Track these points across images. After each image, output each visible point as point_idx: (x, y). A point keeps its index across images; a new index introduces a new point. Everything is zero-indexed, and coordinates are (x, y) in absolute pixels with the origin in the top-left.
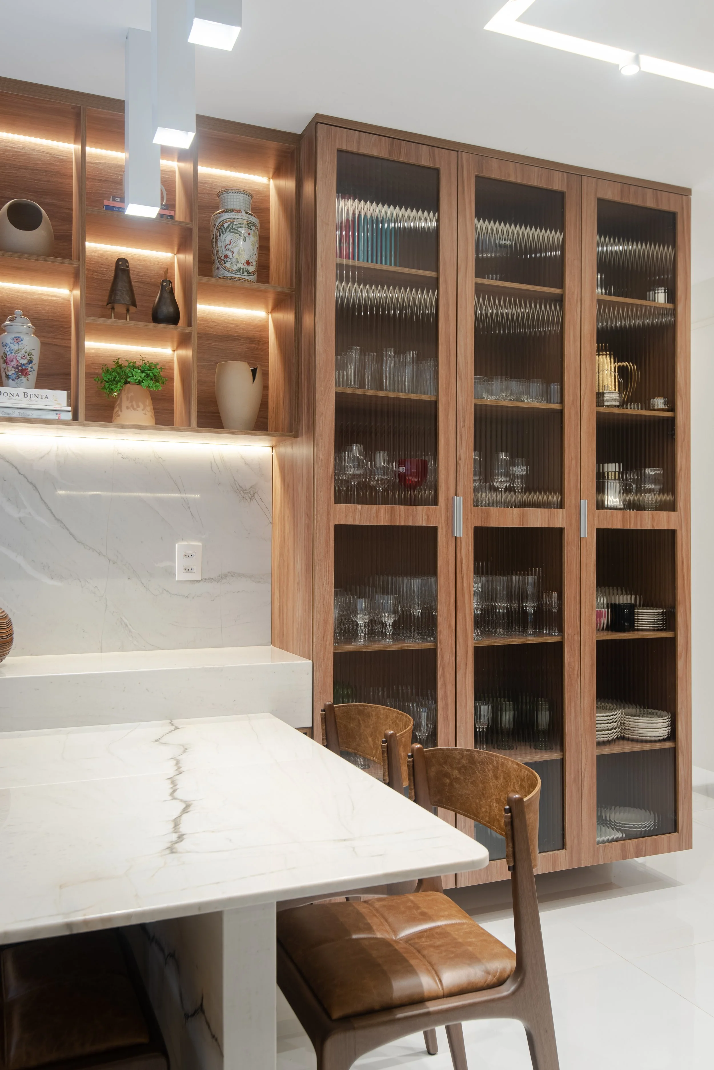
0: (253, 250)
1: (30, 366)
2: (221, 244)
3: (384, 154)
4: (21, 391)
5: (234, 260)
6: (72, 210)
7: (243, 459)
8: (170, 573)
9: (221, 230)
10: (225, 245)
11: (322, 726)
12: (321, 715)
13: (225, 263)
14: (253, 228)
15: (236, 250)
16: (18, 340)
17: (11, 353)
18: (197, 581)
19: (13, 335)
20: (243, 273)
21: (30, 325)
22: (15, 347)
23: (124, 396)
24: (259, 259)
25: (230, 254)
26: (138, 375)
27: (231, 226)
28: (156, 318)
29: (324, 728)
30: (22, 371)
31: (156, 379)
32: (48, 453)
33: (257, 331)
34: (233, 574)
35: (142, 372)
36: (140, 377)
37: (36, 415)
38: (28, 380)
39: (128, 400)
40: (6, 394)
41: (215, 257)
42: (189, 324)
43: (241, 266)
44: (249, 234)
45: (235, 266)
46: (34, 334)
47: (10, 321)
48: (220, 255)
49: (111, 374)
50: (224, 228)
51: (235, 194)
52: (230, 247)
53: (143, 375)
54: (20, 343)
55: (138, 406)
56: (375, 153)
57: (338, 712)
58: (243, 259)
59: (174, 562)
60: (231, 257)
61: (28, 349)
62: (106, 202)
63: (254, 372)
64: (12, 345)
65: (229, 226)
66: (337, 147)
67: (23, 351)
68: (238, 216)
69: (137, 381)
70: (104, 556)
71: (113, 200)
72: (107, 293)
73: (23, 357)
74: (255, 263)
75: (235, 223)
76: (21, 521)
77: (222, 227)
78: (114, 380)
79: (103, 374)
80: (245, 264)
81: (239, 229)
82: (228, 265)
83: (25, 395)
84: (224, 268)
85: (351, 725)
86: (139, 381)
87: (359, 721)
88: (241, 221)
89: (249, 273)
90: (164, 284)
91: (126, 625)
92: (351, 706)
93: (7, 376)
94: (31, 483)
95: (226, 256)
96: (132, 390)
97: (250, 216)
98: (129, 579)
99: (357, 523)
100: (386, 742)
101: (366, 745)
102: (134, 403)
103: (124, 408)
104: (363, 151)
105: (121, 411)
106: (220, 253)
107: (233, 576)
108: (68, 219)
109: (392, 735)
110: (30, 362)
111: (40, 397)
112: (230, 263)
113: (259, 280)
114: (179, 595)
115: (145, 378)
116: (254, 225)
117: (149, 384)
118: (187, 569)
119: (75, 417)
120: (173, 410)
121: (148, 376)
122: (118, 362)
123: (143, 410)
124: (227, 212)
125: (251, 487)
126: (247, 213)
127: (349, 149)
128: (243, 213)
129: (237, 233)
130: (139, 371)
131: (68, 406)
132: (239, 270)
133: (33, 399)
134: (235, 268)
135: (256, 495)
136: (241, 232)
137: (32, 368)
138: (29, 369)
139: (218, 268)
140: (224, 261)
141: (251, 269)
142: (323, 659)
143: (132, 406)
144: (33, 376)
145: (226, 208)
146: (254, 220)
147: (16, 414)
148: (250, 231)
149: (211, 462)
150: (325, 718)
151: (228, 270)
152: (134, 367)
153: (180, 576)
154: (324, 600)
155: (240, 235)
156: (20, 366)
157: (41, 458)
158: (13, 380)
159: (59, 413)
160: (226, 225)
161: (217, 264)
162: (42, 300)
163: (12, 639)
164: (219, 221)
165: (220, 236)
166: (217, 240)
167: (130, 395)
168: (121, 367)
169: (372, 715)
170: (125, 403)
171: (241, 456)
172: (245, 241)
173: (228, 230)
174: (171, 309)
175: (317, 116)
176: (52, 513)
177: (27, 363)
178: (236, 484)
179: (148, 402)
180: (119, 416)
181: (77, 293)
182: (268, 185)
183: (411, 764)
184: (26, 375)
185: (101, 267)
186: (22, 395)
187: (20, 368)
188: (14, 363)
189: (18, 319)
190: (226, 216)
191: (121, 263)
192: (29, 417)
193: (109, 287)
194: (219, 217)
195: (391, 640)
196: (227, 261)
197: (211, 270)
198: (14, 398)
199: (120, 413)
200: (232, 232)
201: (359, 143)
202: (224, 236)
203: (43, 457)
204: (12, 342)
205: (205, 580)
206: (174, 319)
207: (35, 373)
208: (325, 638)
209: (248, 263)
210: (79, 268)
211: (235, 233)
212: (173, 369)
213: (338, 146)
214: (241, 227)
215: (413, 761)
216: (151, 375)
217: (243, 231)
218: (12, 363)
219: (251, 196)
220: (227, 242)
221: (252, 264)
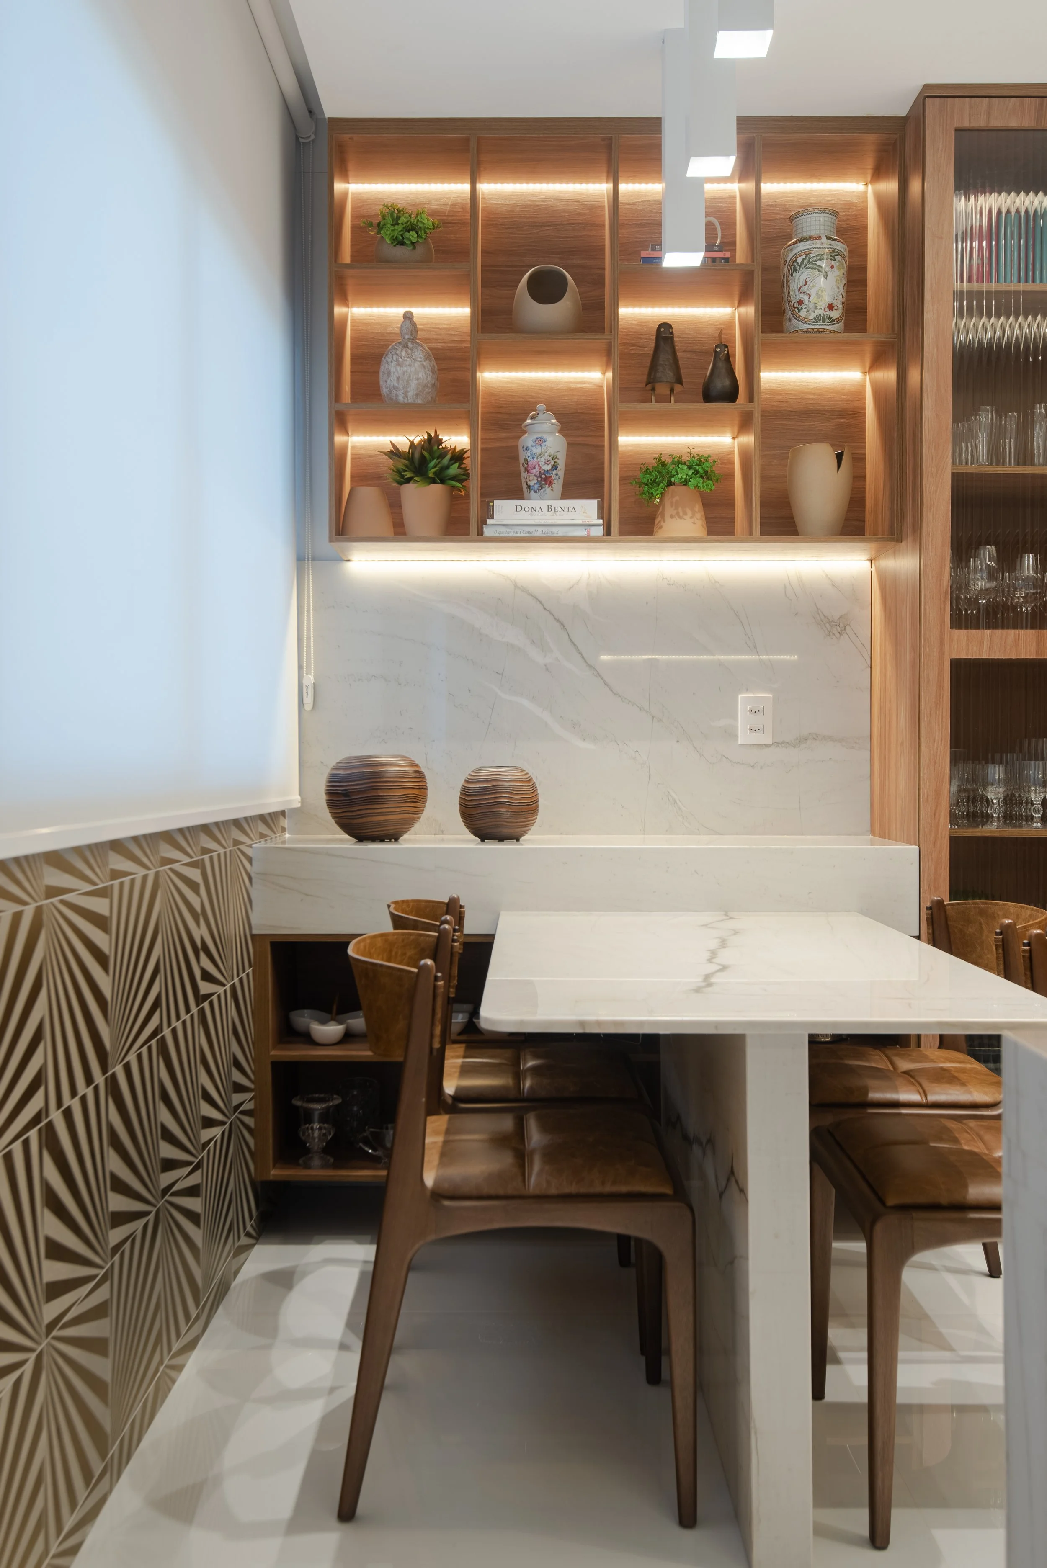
0: (838, 288)
1: (554, 472)
2: (794, 287)
3: (1027, 122)
4: (544, 504)
5: (811, 306)
6: (604, 269)
7: (829, 578)
8: (730, 734)
9: (794, 267)
10: (799, 287)
11: (928, 929)
12: (927, 914)
13: (799, 311)
14: (838, 258)
15: (813, 292)
16: (540, 441)
17: (533, 458)
18: (767, 746)
19: (535, 437)
20: (824, 321)
21: (555, 421)
22: (537, 450)
23: (667, 502)
24: (847, 300)
25: (805, 298)
26: (684, 473)
27: (806, 260)
28: (708, 396)
29: (930, 931)
30: (545, 480)
31: (707, 476)
32: (578, 583)
33: (848, 400)
34: (815, 737)
35: (690, 468)
36: (687, 475)
37: (560, 532)
38: (552, 490)
39: (672, 506)
40: (527, 509)
41: (786, 306)
42: (751, 400)
43: (821, 312)
44: (832, 267)
45: (813, 313)
46: (559, 432)
47: (531, 419)
48: (793, 302)
49: (650, 474)
50: (798, 263)
51: (814, 215)
52: (804, 289)
53: (691, 472)
54: (543, 445)
55: (685, 513)
56: (1014, 124)
57: (950, 911)
58: (823, 304)
59: (735, 718)
60: (807, 302)
61: (551, 451)
62: (644, 254)
63: (839, 457)
64: (534, 449)
65: (804, 259)
66: (955, 126)
67: (546, 454)
68: (817, 244)
69: (683, 480)
70: (647, 712)
71: (653, 250)
72: (646, 371)
73: (547, 462)
74: (840, 306)
75: (812, 255)
76: (547, 669)
77: (795, 264)
78: (654, 481)
79: (641, 475)
80: (827, 309)
81: (818, 263)
82: (803, 313)
83: (549, 508)
84: (798, 319)
85: (970, 930)
86: (686, 479)
87: (980, 924)
88: (821, 252)
89: (832, 321)
90: (718, 350)
91: (675, 802)
92: (969, 903)
93: (529, 487)
94: (558, 621)
95: (801, 302)
96: (677, 493)
97: (833, 242)
98: (678, 741)
99: (985, 656)
100: (1001, 933)
101: (989, 956)
102: (680, 510)
103: (667, 517)
104: (995, 124)
105: (664, 521)
106: (792, 298)
107: (816, 739)
108: (600, 282)
109: (1009, 925)
110: (555, 467)
111: (566, 509)
112: (806, 310)
113: (848, 328)
114: (743, 764)
115: (693, 475)
116: (838, 253)
117: (698, 482)
118: (753, 730)
119: (608, 532)
120: (733, 518)
121: (697, 472)
122: (660, 459)
123: (691, 518)
124: (801, 241)
125: (841, 617)
126: (829, 238)
127: (974, 125)
128: (824, 239)
129: (815, 269)
130: (685, 467)
131: (598, 518)
132: (818, 318)
133: (558, 513)
134: (812, 316)
135: (848, 628)
136: (821, 267)
137: (556, 475)
138: (554, 476)
139: (790, 320)
140: (798, 308)
141: (835, 314)
142: (934, 844)
143: (678, 514)
144: (558, 485)
145: (801, 235)
146: (839, 246)
147: (539, 532)
148: (833, 263)
149: (785, 585)
150: (932, 918)
151: (803, 321)
152: (679, 462)
153: (743, 738)
154: (935, 763)
155: (819, 271)
156: (544, 474)
157: (570, 589)
158: (535, 492)
159: (586, 527)
160: (799, 260)
161: (789, 314)
162: (570, 389)
163: (537, 807)
164: (791, 255)
165: (792, 275)
166: (788, 281)
167: (674, 500)
168: (663, 464)
169: (998, 915)
170: (669, 510)
171: (827, 576)
172: (826, 277)
173: (803, 266)
174: (727, 382)
175: (926, 87)
176: (583, 657)
177: (551, 469)
178: (819, 614)
179: (698, 507)
180: (661, 527)
181: (610, 375)
182: (866, 193)
183: (1027, 954)
184: (550, 483)
185: (641, 338)
186: (545, 509)
187: (543, 476)
188: (536, 471)
189: (541, 416)
190: (801, 247)
191: (662, 329)
192: (555, 535)
193: (648, 363)
194: (792, 250)
195: (1039, 824)
196: (802, 309)
197: (781, 323)
198: (536, 513)
199: (662, 524)
200: (808, 268)
201: (989, 114)
202: (798, 274)
203: (573, 586)
204: (534, 444)
205: (777, 744)
206: (731, 396)
207: (561, 481)
208: (937, 814)
209: (831, 307)
210: (610, 342)
211: (812, 268)
212: (733, 463)
213: (957, 125)
214: (821, 260)
215: (1030, 951)
216: (701, 471)
217: (824, 264)
218: (534, 471)
219: (835, 214)
220: (802, 283)
221: (836, 308)
